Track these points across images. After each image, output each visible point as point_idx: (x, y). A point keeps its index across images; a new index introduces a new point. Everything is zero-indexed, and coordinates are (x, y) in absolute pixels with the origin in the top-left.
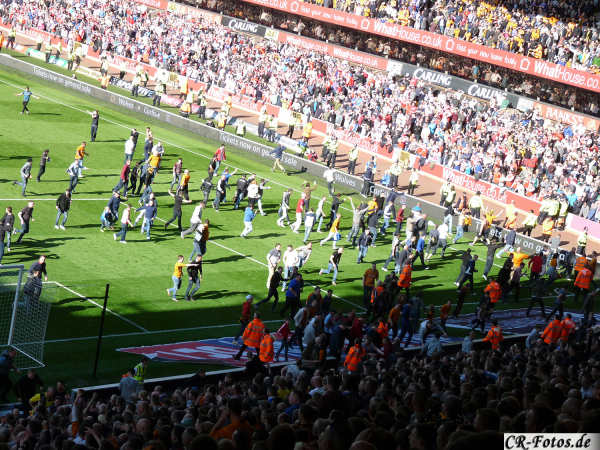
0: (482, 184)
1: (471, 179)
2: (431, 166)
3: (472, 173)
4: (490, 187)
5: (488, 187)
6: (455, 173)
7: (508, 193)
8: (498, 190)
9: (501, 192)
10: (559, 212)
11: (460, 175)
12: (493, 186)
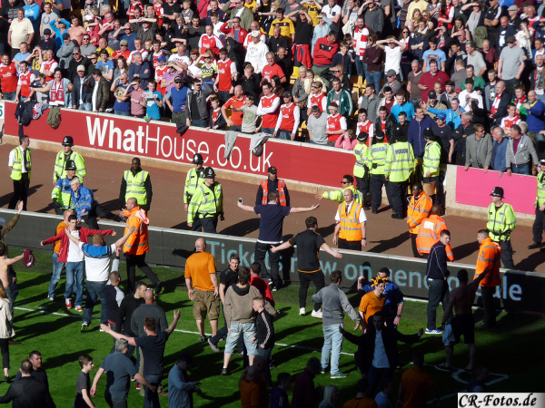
0: (199, 137)
1: (165, 131)
2: (52, 118)
3: (165, 114)
4: (221, 139)
5: (215, 141)
6: (118, 123)
7: (272, 147)
8: (243, 143)
9: (253, 146)
10: (420, 168)
11: (134, 126)
12: (231, 136)
